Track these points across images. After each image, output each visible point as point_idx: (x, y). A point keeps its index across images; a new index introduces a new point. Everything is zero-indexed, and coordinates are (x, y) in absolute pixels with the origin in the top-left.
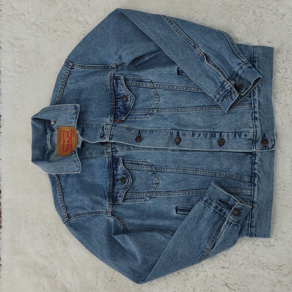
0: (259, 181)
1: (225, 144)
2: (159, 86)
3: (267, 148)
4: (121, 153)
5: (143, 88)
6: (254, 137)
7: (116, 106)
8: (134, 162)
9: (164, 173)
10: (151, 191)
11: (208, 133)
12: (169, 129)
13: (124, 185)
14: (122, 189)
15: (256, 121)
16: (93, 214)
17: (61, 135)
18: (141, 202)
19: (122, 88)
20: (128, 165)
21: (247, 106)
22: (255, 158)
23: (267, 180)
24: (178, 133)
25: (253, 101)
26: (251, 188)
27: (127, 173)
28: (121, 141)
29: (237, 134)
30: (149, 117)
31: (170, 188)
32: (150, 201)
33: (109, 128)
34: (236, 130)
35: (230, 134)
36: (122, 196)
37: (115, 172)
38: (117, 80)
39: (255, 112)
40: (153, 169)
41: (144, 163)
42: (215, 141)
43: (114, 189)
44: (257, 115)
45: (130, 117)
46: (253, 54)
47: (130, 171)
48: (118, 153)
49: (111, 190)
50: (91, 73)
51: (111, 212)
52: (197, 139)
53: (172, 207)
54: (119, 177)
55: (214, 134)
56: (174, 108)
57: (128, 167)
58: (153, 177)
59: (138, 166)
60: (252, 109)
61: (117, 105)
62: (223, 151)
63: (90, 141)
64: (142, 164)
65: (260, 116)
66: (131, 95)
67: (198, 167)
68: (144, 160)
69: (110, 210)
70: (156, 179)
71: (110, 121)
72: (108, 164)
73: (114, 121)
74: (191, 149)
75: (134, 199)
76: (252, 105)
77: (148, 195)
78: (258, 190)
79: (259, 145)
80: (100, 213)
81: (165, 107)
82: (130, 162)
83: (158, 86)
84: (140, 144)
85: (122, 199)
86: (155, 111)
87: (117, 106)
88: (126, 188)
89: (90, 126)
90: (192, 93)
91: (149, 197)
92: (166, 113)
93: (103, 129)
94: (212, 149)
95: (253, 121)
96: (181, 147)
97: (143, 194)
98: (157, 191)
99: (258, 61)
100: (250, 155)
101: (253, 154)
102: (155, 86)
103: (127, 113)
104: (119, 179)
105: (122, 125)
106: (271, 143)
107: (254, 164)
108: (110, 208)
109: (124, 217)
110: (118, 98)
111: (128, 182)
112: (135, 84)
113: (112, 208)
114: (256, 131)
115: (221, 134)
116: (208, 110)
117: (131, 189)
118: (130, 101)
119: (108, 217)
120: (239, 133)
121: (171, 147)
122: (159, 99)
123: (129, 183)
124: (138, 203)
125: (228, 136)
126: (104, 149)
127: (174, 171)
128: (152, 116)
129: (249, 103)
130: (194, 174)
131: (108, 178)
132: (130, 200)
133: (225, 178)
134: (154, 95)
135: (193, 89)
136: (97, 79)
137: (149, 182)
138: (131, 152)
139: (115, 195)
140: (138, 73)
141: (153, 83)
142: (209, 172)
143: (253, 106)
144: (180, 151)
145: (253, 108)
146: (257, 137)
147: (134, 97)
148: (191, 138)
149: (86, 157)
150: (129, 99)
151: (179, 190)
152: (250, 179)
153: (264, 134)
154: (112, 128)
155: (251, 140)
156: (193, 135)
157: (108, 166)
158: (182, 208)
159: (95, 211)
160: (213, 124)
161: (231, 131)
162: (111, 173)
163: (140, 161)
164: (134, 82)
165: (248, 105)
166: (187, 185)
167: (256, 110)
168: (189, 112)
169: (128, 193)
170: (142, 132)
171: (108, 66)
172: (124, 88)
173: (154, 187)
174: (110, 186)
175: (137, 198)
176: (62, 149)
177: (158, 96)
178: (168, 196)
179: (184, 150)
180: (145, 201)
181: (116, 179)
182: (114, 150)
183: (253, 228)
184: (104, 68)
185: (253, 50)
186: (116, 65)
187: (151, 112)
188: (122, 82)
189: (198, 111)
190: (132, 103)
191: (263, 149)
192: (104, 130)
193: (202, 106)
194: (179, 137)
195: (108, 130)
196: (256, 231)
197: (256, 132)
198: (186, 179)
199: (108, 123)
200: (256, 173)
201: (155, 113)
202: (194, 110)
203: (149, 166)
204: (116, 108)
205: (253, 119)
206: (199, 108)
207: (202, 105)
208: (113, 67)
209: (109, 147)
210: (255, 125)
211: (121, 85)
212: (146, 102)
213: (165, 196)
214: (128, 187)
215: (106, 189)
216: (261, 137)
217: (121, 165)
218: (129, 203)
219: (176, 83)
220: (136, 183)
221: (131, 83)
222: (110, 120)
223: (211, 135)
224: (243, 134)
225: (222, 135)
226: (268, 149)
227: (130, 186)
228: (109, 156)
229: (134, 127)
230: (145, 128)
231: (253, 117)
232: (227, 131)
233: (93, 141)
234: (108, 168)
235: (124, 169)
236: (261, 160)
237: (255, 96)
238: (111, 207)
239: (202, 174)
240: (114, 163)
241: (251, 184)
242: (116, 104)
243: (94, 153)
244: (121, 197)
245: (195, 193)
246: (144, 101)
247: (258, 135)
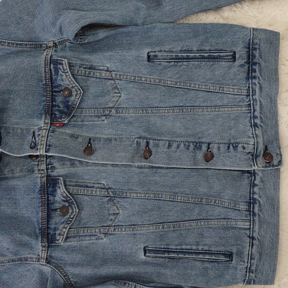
0: (260, 210)
1: (214, 159)
2: (120, 76)
3: (271, 165)
4: (60, 170)
5: (95, 79)
6: (254, 150)
7: (52, 103)
8: (81, 184)
9: (127, 199)
10: (106, 225)
11: (191, 144)
12: (134, 137)
13: (65, 218)
14: (63, 223)
15: (256, 128)
16: (15, 261)
18: (91, 241)
19: (64, 77)
20: (71, 187)
21: (244, 109)
22: (255, 178)
23: (270, 208)
24: (148, 143)
25: (252, 102)
26: (249, 218)
27: (70, 199)
28: (64, 153)
29: (232, 145)
30: (103, 120)
31: (135, 220)
32: (105, 239)
33: (44, 135)
34: (230, 140)
35: (221, 145)
36: (63, 234)
37: (51, 198)
38: (56, 64)
39: (255, 117)
40: (111, 193)
41: (96, 186)
42: (200, 155)
43: (50, 223)
44: (258, 121)
45: (74, 119)
46: (252, 38)
47: (75, 196)
48: (56, 171)
49: (45, 224)
51: (45, 257)
52: (176, 152)
53: (139, 246)
54: (57, 205)
55: (199, 145)
56: (142, 109)
57: (71, 191)
58: (109, 205)
59: (87, 189)
60: (251, 112)
61: (55, 101)
62: (211, 169)
63: (13, 153)
64: (93, 187)
65: (262, 122)
66: (78, 88)
67: (177, 190)
68: (97, 180)
69: (44, 255)
70: (115, 207)
71: (46, 125)
72: (41, 187)
73: (50, 125)
74: (167, 166)
75: (80, 236)
76: (251, 107)
77: (102, 230)
78: (260, 221)
79: (261, 160)
80: (27, 260)
81: (128, 107)
82: (74, 184)
83: (118, 76)
84: (92, 157)
85: (63, 238)
86: (114, 111)
87: (54, 103)
88: (69, 222)
89: (11, 131)
90: (167, 87)
91: (104, 234)
92: (130, 115)
93: (34, 136)
94: (195, 165)
95: (252, 128)
96: (152, 163)
97: (94, 230)
98: (116, 224)
99: (259, 49)
100: (248, 174)
101: (251, 173)
102: (113, 75)
103: (71, 113)
104: (58, 209)
105: (64, 131)
106: (276, 158)
107: (253, 185)
108: (44, 252)
109: (65, 264)
110: (56, 92)
111: (72, 212)
112: (83, 72)
113: (46, 251)
114: (257, 142)
115: (209, 146)
116: (191, 111)
117: (77, 223)
118: (75, 96)
119: (41, 265)
120: (234, 145)
121: (137, 163)
122: (119, 95)
123: (74, 214)
124: (86, 242)
125: (219, 148)
126: (34, 165)
127: (141, 197)
128: (109, 118)
129: (247, 104)
130: (171, 200)
131: (39, 208)
132: (75, 239)
133: (214, 206)
134: (111, 89)
135: (169, 82)
136: (24, 61)
137: (104, 213)
138: (77, 169)
139: (52, 232)
140: (89, 56)
141: (111, 72)
142: (193, 198)
143: (252, 108)
144: (150, 168)
145: (252, 111)
146: (258, 151)
147: (82, 91)
148: (166, 150)
149: (3, 176)
150: (74, 93)
151: (149, 223)
152: (248, 206)
153: (266, 146)
154: (49, 134)
155: (250, 154)
156: (170, 146)
157: (40, 190)
158: (153, 248)
159: (20, 257)
160: (198, 131)
161: (224, 142)
162: (44, 200)
163: (89, 181)
164: (82, 69)
165: (245, 107)
166: (161, 215)
167: (257, 114)
168: (163, 114)
169: (72, 228)
170: (93, 141)
171: (41, 45)
172: (68, 77)
173: (112, 220)
174: (43, 219)
175: (84, 236)
177: (117, 91)
178: (132, 232)
179: (155, 167)
180: (97, 239)
181: (53, 208)
182: (50, 166)
183: (252, 272)
184: (34, 47)
185: (253, 34)
186: (53, 43)
187: (107, 112)
188: (65, 68)
189: (176, 114)
190: (78, 99)
191: (266, 167)
192: (36, 137)
193: (182, 106)
194: (149, 148)
195: (42, 137)
196: (255, 277)
197: (257, 144)
198: (159, 208)
199: (41, 127)
200: (256, 199)
201: (113, 115)
202: (171, 111)
203: (103, 189)
204: (53, 106)
205: (251, 126)
206: (178, 109)
207: (181, 104)
208: (50, 45)
209: (42, 162)
210: (256, 134)
211: (63, 72)
212: (100, 98)
213: (128, 232)
214: (72, 221)
215: (36, 224)
216: (263, 150)
217: (61, 188)
218: (72, 243)
219: (145, 73)
220: (84, 214)
221: (78, 71)
222: (45, 123)
223: (195, 146)
224: (240, 145)
225: (210, 146)
226: (273, 166)
227: (74, 219)
228: (43, 175)
229: (82, 134)
230: (98, 136)
231: (253, 124)
232: (217, 142)
233: (17, 154)
234: (40, 192)
235: (67, 195)
236: (262, 181)
237: (255, 95)
238: (45, 250)
239: (182, 201)
240: (50, 186)
241: (249, 213)
242: (53, 100)
243: (18, 170)
244: (62, 235)
245: (171, 227)
246: (97, 97)
247: (260, 147)
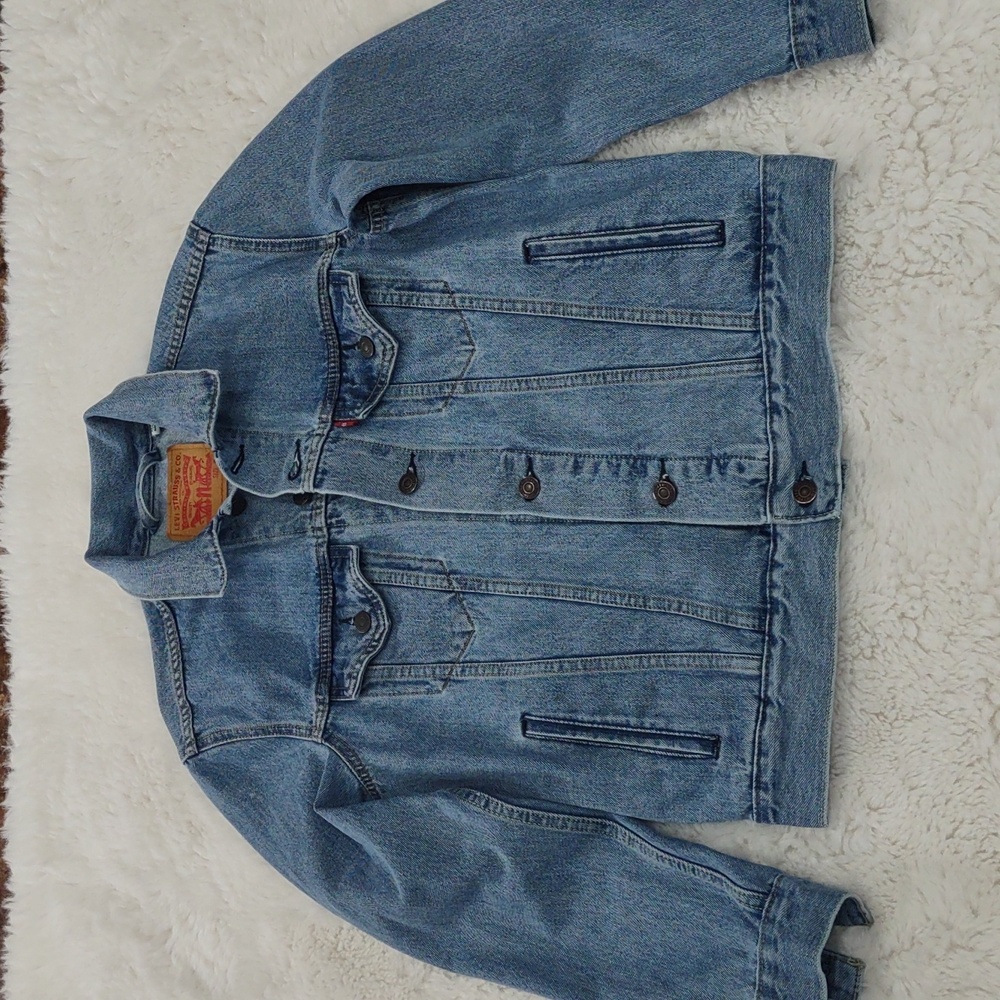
0: (787, 629)
1: (679, 499)
2: (471, 303)
3: (811, 511)
4: (354, 530)
5: (421, 312)
6: (768, 473)
7: (341, 375)
8: (398, 561)
9: (488, 599)
10: (446, 659)
11: (623, 462)
12: (500, 448)
13: (364, 639)
14: (359, 650)
15: (776, 417)
16: (269, 733)
17: (178, 471)
18: (416, 696)
19: (353, 313)
20: (377, 569)
21: (746, 367)
22: (775, 545)
23: (812, 625)
24: (530, 461)
25: (764, 349)
26: (759, 651)
27: (374, 597)
28: (351, 489)
29: (714, 463)
30: (439, 410)
31: (503, 648)
32: (444, 692)
33: (314, 448)
34: (709, 449)
35: (691, 463)
36: (355, 674)
37: (339, 593)
38: (339, 285)
39: (774, 388)
40: (455, 584)
41: (426, 566)
42: (645, 492)
43: (336, 650)
44: (779, 398)
45: (385, 409)
46: (764, 183)
47: (386, 589)
48: (347, 530)
49: (326, 653)
50: (267, 266)
51: (322, 727)
52: (591, 481)
53: (511, 713)
54: (350, 609)
55: (642, 465)
56: (522, 379)
57: (376, 577)
58: (453, 612)
59: (410, 573)
60: (763, 376)
61: (346, 370)
62: (674, 524)
63: (262, 491)
64: (420, 569)
65: (788, 399)
66: (386, 337)
67: (591, 577)
68: (428, 553)
69: (320, 722)
70: (464, 617)
71: (322, 425)
72: (318, 568)
73: (332, 425)
74: (570, 517)
75: (395, 684)
76: (762, 362)
77: (437, 671)
78: (784, 657)
79: (783, 501)
80: (290, 732)
81: (490, 375)
82: (382, 561)
83: (467, 303)
84: (413, 499)
85: (355, 685)
86: (460, 388)
87: (344, 374)
88: (371, 649)
89: (263, 442)
90: (572, 323)
91: (442, 680)
92: (492, 395)
93: (298, 451)
94: (635, 515)
95: (766, 417)
96: (540, 510)
97: (422, 670)
98: (468, 659)
99: (780, 209)
100: (760, 537)
101: (767, 534)
102: (457, 302)
103: (375, 396)
104: (350, 619)
105: (358, 438)
106: (823, 494)
107: (772, 566)
108: (320, 714)
109: (362, 745)
110: (348, 348)
111: (378, 627)
112: (396, 298)
113: (326, 714)
114: (775, 453)
115: (663, 465)
116: (623, 380)
117: (388, 652)
118: (381, 356)
119: (313, 745)
120: (722, 462)
121: (507, 510)
122: (471, 347)
123: (381, 631)
124: (407, 699)
125: (686, 470)
126: (305, 517)
127: (518, 592)
128: (451, 405)
129: (754, 354)
130: (576, 600)
131: (316, 615)
132: (385, 690)
133: (679, 618)
134: (455, 335)
135: (574, 310)
137: (442, 630)
138: (388, 526)
139: (337, 672)
140: (403, 262)
141: (453, 293)
142: (625, 596)
143: (765, 365)
144: (536, 523)
145: (766, 374)
146: (780, 475)
147: (394, 343)
148: (568, 477)
149: (251, 543)
150: (379, 349)
151: (531, 656)
152: (760, 619)
153: (804, 463)
154: (326, 447)
155: (757, 485)
156: (577, 468)
157: (318, 575)
158: (541, 717)
159: (276, 723)
160: (639, 428)
161: (694, 454)
162: (326, 597)
163: (413, 556)
164: (393, 291)
165: (750, 363)
166: (556, 637)
167: (777, 379)
168: (564, 389)
169: (377, 665)
170: (419, 460)
171: (317, 241)
172: (359, 312)
173: (458, 647)
174: (323, 642)
175: (404, 683)
176: (181, 516)
177: (466, 338)
178: (497, 678)
179: (550, 521)
180: (428, 692)
181: (343, 617)
182: (334, 520)
183: (766, 790)
184: (305, 249)
185: (765, 172)
186: (337, 237)
187: (447, 391)
188: (352, 293)
189: (590, 387)
190: (390, 361)
191: (797, 516)
192: (302, 454)
193: (605, 368)
194: (533, 475)
195: (311, 452)
196: (776, 802)
197: (774, 458)
198: (552, 620)
199: (314, 430)
200: (776, 600)
201: (460, 396)
202: (580, 381)
203: (440, 573)
204: (342, 380)
205: (765, 410)
206: (594, 375)
207: (602, 363)
208: (330, 241)
209: (318, 511)
210: (773, 432)
211: (350, 303)
212: (433, 358)
213: (490, 678)
214: (377, 646)
215: (309, 653)
216: (794, 473)
217: (352, 569)
218: (380, 698)
219: (523, 292)
220: (403, 632)
221: (385, 296)
222: (322, 422)
223: (633, 466)
224: (733, 462)
225: (667, 467)
226: (816, 514)
227: (382, 642)
228: (320, 541)
229: (397, 445)
230: (429, 447)
231: (768, 405)
232: (680, 454)
233: (269, 492)
234: (318, 580)
235: (364, 586)
236: (791, 553)
237: (770, 329)
238: (323, 711)
239: (600, 603)
240: (336, 564)
241: (760, 637)
242: (342, 368)
243: (277, 530)
244: (354, 678)
245: (580, 667)
246: (426, 355)
247: (782, 465)
